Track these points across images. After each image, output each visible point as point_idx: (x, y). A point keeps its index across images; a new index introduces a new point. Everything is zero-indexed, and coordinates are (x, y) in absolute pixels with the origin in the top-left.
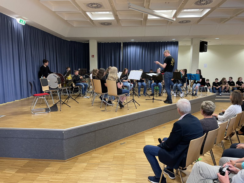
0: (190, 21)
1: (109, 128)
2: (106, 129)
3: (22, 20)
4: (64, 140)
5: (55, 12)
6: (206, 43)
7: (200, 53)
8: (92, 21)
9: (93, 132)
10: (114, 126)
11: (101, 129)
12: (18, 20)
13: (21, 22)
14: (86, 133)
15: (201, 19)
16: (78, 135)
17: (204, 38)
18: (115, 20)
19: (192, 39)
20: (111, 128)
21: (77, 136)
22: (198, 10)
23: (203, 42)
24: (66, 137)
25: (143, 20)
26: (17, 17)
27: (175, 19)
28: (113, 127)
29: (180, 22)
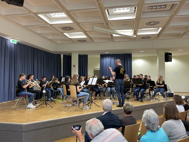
0: (150, 37)
2: (62, 126)
3: (14, 40)
4: (23, 133)
5: (40, 33)
6: (171, 54)
7: (166, 63)
8: (70, 39)
9: (50, 127)
11: (57, 125)
12: (11, 41)
13: (14, 42)
14: (43, 128)
17: (169, 50)
18: (88, 38)
19: (158, 51)
20: (67, 125)
21: (35, 130)
23: (168, 53)
24: (25, 130)
25: (110, 37)
26: (11, 38)
27: (135, 36)
28: (70, 124)
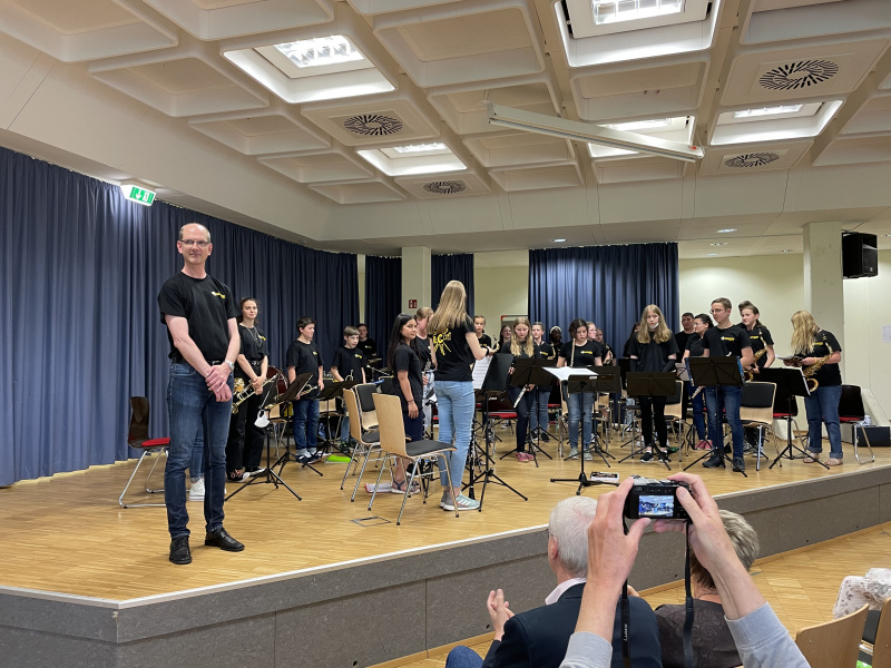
0: (773, 158)
1: (346, 603)
2: (332, 608)
3: (141, 188)
4: (119, 649)
5: (255, 156)
6: (872, 240)
7: (848, 282)
8: (391, 179)
9: (264, 616)
10: (371, 592)
11: (306, 606)
12: (126, 190)
13: (138, 196)
14: (229, 622)
15: (820, 142)
16: (184, 627)
17: (862, 221)
18: (473, 172)
19: (806, 226)
20: (358, 601)
21: (182, 633)
22: (797, 108)
23: (857, 234)
24: (128, 637)
25: (575, 163)
26: (124, 182)
27: (700, 153)
28: (370, 597)
29: (731, 163)
